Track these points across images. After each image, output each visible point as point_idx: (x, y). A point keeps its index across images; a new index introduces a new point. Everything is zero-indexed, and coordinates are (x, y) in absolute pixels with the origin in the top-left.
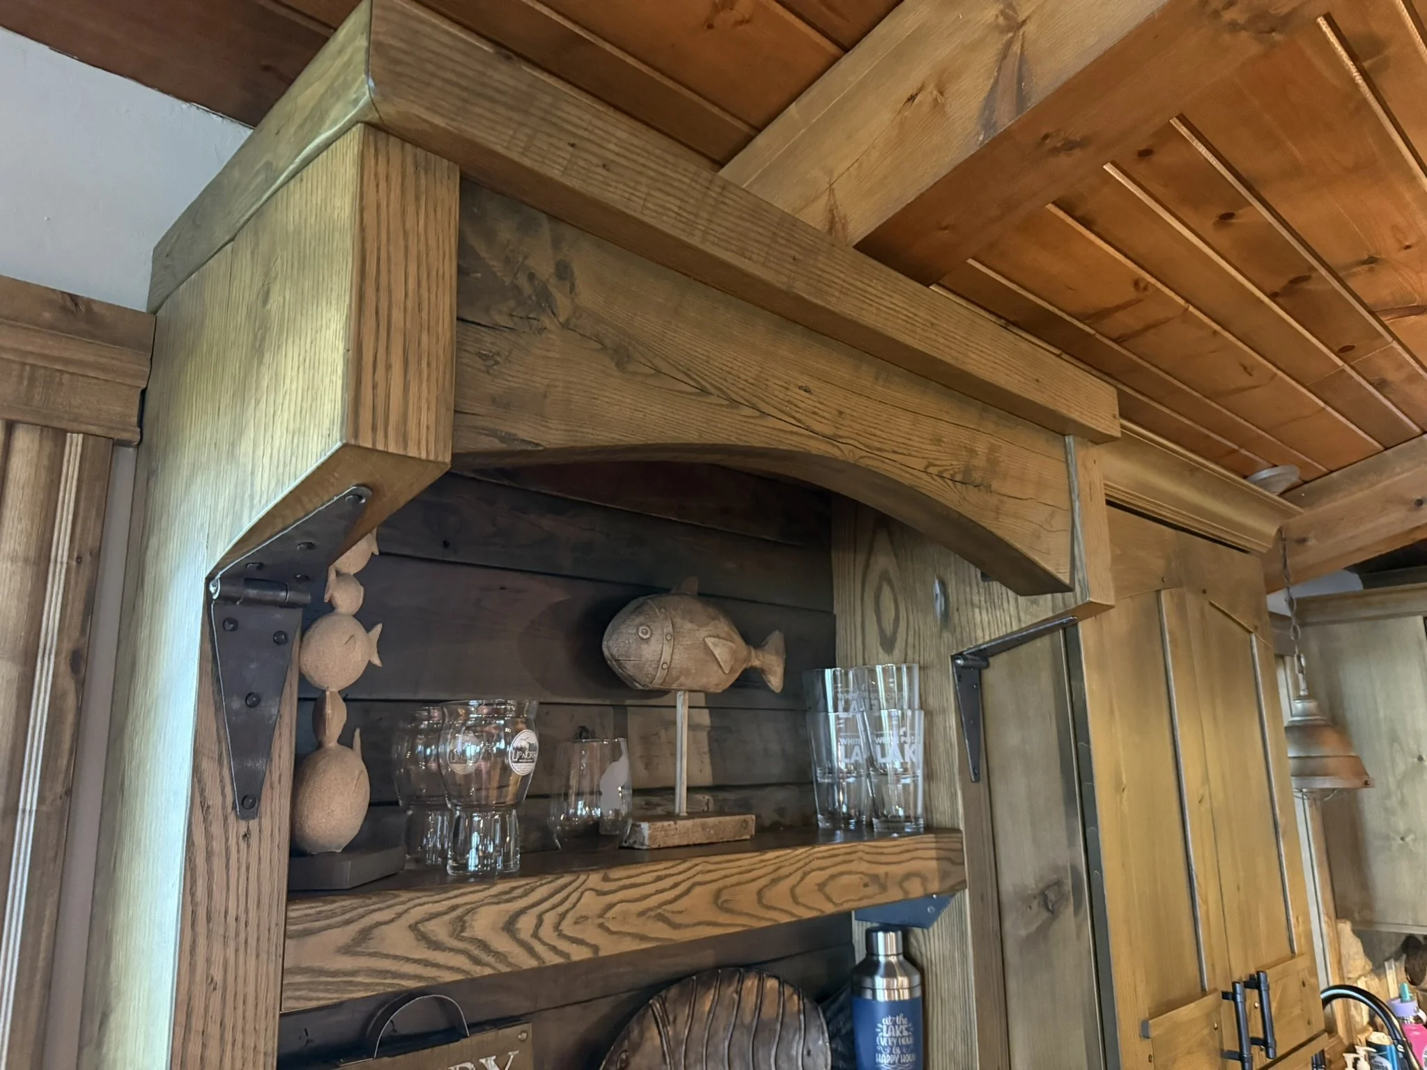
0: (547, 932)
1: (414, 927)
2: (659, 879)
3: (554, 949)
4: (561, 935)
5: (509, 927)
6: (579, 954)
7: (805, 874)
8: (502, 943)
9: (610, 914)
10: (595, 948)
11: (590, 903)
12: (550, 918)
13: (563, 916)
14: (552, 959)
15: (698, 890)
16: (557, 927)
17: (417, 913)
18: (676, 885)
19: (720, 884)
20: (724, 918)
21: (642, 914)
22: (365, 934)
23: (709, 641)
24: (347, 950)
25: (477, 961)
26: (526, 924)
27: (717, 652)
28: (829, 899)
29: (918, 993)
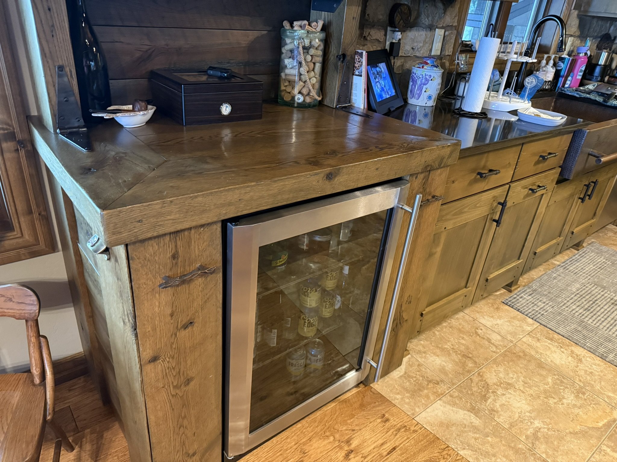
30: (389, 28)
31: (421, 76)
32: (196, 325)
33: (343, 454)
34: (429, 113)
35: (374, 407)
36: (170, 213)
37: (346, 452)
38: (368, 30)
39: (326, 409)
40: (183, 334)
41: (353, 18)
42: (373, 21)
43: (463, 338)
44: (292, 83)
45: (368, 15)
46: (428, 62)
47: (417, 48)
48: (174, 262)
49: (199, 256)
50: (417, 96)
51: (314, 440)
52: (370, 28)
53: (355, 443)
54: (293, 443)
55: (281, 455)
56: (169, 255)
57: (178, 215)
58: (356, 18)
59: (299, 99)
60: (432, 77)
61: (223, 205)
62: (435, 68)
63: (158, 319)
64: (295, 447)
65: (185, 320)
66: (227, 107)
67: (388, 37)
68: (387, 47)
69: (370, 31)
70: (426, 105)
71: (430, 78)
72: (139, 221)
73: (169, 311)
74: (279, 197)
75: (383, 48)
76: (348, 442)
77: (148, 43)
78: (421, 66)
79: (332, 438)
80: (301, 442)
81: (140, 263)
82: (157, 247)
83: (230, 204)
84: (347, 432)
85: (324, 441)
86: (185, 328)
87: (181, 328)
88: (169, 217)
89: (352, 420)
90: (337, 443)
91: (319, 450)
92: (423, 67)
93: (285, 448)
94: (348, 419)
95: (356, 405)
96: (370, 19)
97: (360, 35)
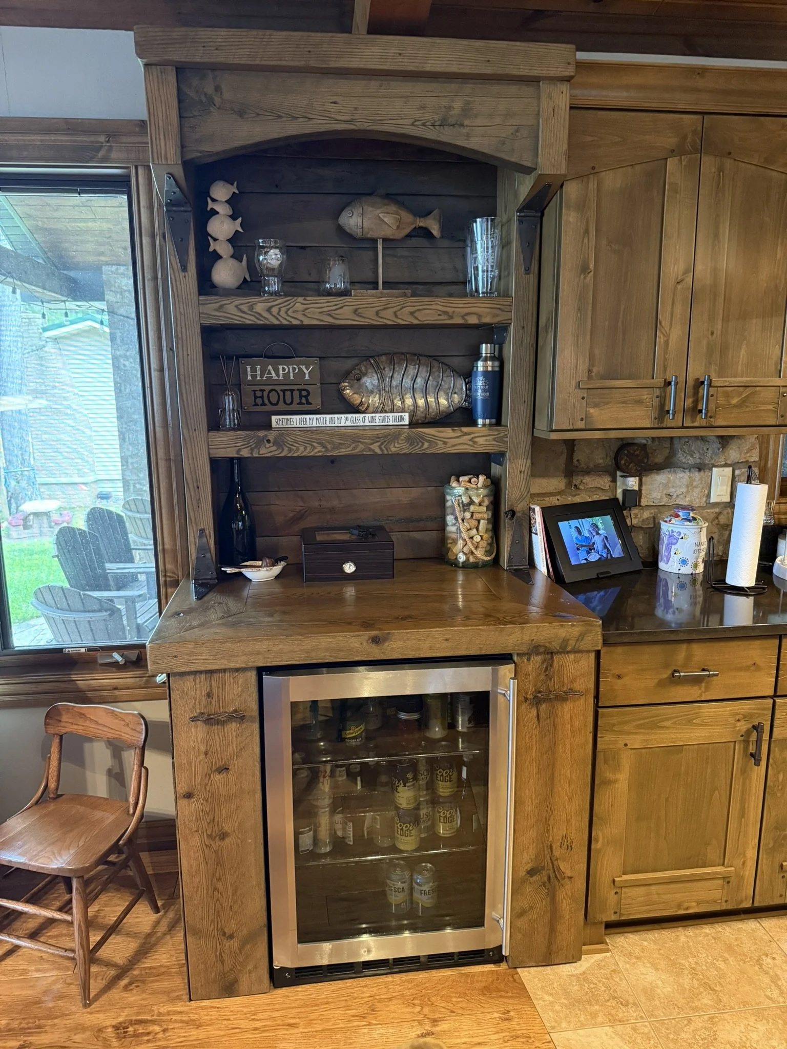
0: (282, 313)
1: (236, 306)
2: (328, 302)
3: (286, 319)
4: (288, 315)
5: (269, 310)
6: (295, 322)
7: (403, 307)
8: (266, 315)
9: (307, 311)
10: (302, 321)
11: (299, 306)
12: (283, 310)
13: (289, 309)
14: (285, 322)
15: (345, 308)
16: (286, 312)
17: (237, 303)
18: (336, 305)
19: (358, 307)
20: (357, 318)
21: (321, 313)
22: (222, 306)
23: (381, 215)
24: (216, 310)
25: (258, 319)
26: (275, 310)
27: (386, 220)
28: (417, 318)
29: (497, 369)
30: (619, 473)
31: (667, 533)
32: (231, 772)
33: (419, 1033)
34: (688, 583)
35: (501, 997)
36: (201, 654)
37: (425, 1032)
38: (580, 478)
39: (435, 975)
40: (217, 777)
42: (588, 467)
43: (725, 960)
44: (455, 542)
45: (578, 461)
46: (680, 514)
47: (675, 495)
48: (209, 700)
49: (233, 700)
50: (665, 559)
51: (394, 1002)
52: (583, 475)
53: (443, 1026)
54: (368, 995)
55: (346, 1000)
56: (204, 693)
57: (208, 657)
58: (524, 472)
59: (462, 558)
60: (682, 535)
61: (251, 653)
62: (688, 523)
63: (193, 753)
64: (366, 1000)
65: (220, 764)
66: (351, 565)
67: (618, 483)
68: (619, 495)
69: (583, 478)
70: (680, 572)
71: (679, 535)
72: (175, 657)
73: (203, 749)
74: (313, 654)
75: (612, 497)
76: (435, 1022)
77: (301, 504)
78: (668, 520)
79: (418, 1009)
80: (378, 997)
81: (179, 694)
82: (194, 683)
83: (258, 653)
84: (443, 1010)
85: (406, 1007)
86: (220, 773)
87: (215, 770)
88: (200, 657)
89: (459, 1000)
90: (420, 1017)
91: (392, 1015)
92: (670, 521)
93: (355, 995)
94: (455, 997)
95: (479, 985)
96: (583, 465)
97: (569, 484)
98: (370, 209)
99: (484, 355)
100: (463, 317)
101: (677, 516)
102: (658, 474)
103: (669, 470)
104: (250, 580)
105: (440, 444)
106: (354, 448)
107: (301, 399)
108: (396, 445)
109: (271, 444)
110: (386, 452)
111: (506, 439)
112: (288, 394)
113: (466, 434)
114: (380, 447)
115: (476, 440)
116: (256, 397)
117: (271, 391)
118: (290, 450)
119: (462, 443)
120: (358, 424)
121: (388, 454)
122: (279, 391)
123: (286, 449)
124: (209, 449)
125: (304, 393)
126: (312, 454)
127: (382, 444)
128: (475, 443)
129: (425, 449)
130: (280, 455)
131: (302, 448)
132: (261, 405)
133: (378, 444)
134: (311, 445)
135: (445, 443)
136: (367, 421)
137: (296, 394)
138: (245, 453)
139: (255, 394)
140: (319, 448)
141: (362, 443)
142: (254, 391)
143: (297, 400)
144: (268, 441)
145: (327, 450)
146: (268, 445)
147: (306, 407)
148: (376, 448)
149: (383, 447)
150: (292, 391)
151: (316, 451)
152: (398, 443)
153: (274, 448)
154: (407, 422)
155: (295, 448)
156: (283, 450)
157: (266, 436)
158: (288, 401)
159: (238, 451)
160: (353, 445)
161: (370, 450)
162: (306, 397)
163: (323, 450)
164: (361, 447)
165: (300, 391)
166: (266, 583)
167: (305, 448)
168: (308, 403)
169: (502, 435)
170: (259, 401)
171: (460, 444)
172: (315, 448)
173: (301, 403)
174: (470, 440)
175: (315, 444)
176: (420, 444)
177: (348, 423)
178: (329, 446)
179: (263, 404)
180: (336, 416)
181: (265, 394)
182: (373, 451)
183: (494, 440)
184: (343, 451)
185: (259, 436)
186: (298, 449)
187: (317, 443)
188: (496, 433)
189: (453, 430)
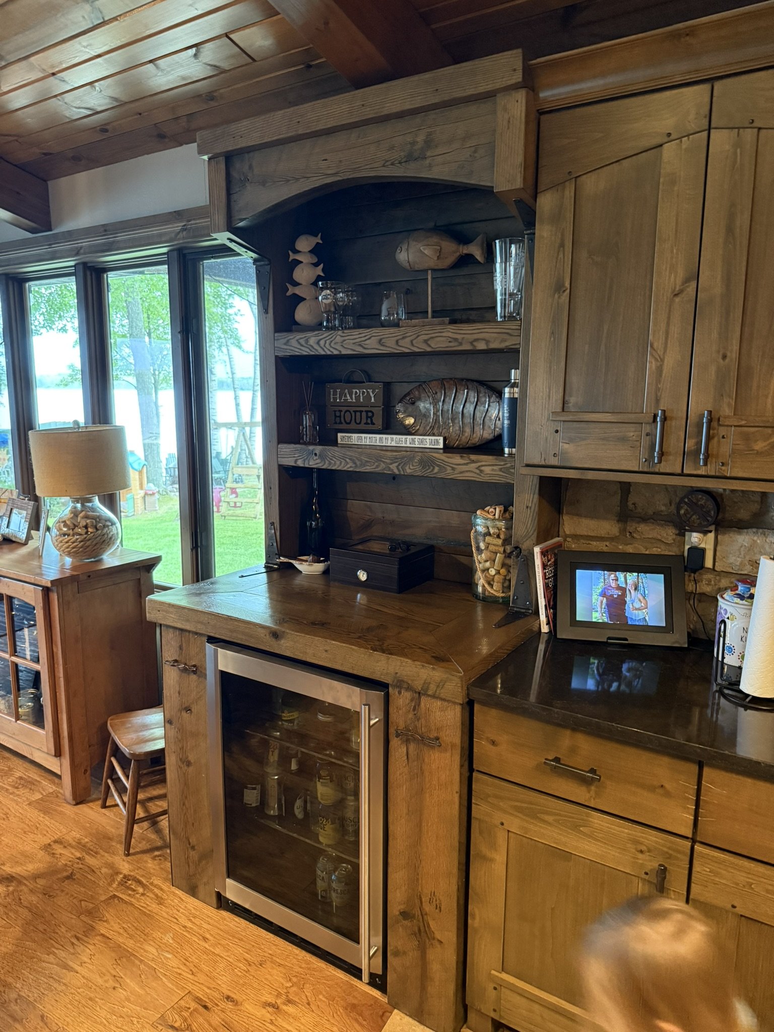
0: (327, 345)
1: (297, 340)
2: (360, 334)
3: (329, 350)
4: (331, 347)
5: (318, 343)
6: (336, 352)
7: (418, 336)
8: (316, 347)
9: (345, 342)
10: (340, 351)
11: (339, 339)
12: (328, 342)
13: (331, 341)
14: (329, 353)
15: (373, 338)
16: (330, 344)
17: (298, 337)
18: (365, 336)
19: (382, 337)
20: (382, 348)
21: (354, 343)
22: (288, 341)
24: (285, 344)
25: (311, 351)
26: (322, 343)
28: (430, 346)
33: (270, 1000)
35: (356, 1020)
37: (274, 1002)
38: (634, 525)
39: (330, 970)
41: (527, 507)
42: (646, 514)
45: (634, 504)
46: (739, 588)
48: (181, 651)
51: (281, 969)
52: (639, 522)
53: (290, 1009)
54: (270, 952)
55: (253, 946)
56: (178, 644)
58: (531, 508)
60: (730, 614)
61: (198, 622)
63: (173, 690)
64: (266, 955)
65: (186, 704)
66: (364, 574)
67: (685, 538)
68: (686, 552)
69: (637, 525)
71: (725, 614)
73: (178, 689)
76: (289, 1002)
77: (369, 514)
78: (724, 593)
79: (289, 984)
80: (274, 958)
81: (165, 641)
82: (173, 635)
83: (202, 623)
84: (304, 997)
85: (283, 978)
86: (186, 711)
87: (184, 709)
89: (324, 999)
90: (283, 991)
91: (268, 976)
93: (263, 947)
94: (324, 996)
95: (351, 1000)
96: (639, 510)
97: (623, 531)
98: (415, 243)
99: (513, 381)
100: (471, 343)
101: (735, 588)
102: (740, 533)
103: (754, 530)
104: (301, 572)
105: (449, 470)
106: (377, 466)
107: (367, 420)
108: (411, 467)
109: (317, 457)
110: (402, 473)
111: (512, 471)
112: (358, 414)
113: (473, 462)
114: (397, 467)
115: (482, 468)
116: (336, 416)
117: (346, 411)
118: (330, 464)
119: (469, 471)
120: (401, 445)
121: (404, 475)
122: (352, 412)
123: (327, 462)
124: (278, 457)
125: (370, 414)
126: (345, 469)
127: (399, 465)
128: (481, 471)
129: (436, 473)
130: (323, 467)
131: (338, 463)
132: (339, 423)
133: (396, 464)
134: (346, 461)
135: (453, 469)
136: (408, 442)
137: (364, 414)
138: (300, 463)
139: (335, 414)
140: (351, 464)
141: (384, 462)
142: (335, 411)
143: (364, 421)
144: (316, 454)
145: (356, 466)
146: (315, 458)
147: (370, 427)
148: (394, 467)
149: (400, 467)
150: (361, 412)
151: (348, 466)
152: (413, 466)
153: (318, 461)
154: (441, 446)
155: (333, 462)
156: (325, 463)
157: (314, 449)
158: (358, 421)
159: (296, 461)
160: (376, 464)
161: (390, 469)
162: (371, 418)
163: (354, 465)
164: (383, 465)
165: (367, 412)
166: (310, 577)
167: (341, 463)
168: (373, 424)
169: (509, 465)
170: (338, 420)
171: (467, 471)
172: (347, 463)
173: (366, 423)
174: (477, 468)
175: (347, 460)
176: (432, 468)
177: (393, 444)
178: (358, 463)
179: (341, 423)
180: (384, 436)
181: (342, 413)
182: (393, 470)
183: (501, 470)
184: (368, 469)
185: (309, 450)
186: (335, 463)
187: (350, 459)
188: (502, 463)
189: (461, 456)
